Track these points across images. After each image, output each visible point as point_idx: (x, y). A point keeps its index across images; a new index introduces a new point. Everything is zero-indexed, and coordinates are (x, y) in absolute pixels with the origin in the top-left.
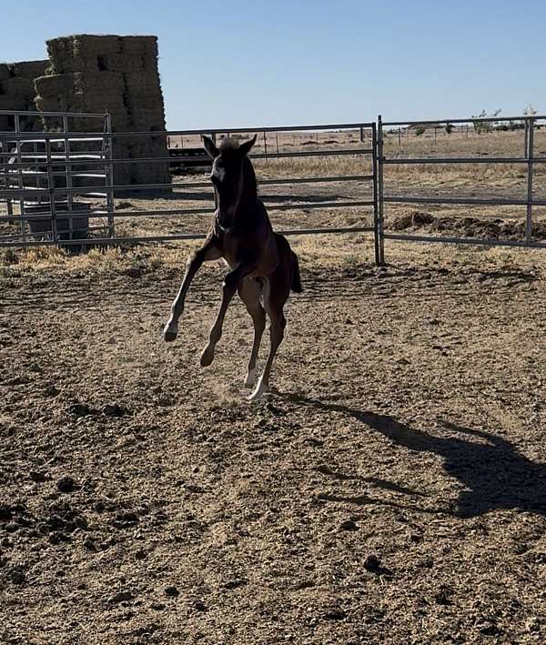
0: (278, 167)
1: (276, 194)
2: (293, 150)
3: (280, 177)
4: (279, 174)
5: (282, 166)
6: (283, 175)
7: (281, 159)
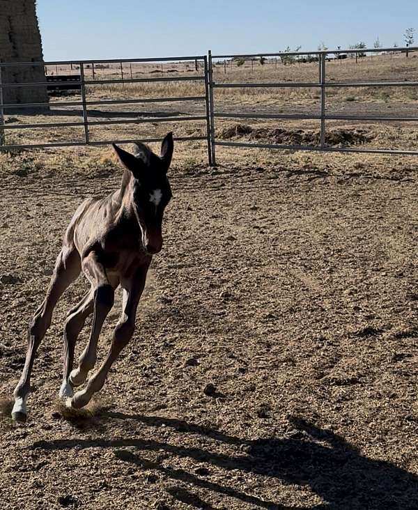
0: (132, 90)
1: (131, 111)
2: (143, 77)
3: (133, 98)
4: (133, 95)
5: (136, 90)
6: (136, 96)
7: (134, 84)
